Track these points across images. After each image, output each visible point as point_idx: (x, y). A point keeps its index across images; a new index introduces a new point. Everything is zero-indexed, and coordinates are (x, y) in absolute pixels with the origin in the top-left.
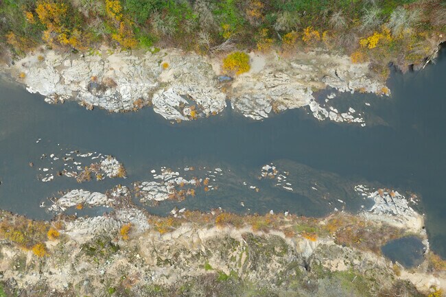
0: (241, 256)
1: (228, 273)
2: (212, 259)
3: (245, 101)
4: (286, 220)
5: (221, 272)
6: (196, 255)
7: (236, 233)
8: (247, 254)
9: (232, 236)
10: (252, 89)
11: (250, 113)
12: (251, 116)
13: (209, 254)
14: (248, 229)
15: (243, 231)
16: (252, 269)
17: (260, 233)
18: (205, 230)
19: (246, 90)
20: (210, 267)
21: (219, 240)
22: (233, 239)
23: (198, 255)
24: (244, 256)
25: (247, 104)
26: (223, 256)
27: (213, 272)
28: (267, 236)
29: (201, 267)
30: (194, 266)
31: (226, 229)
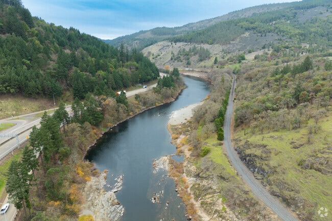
0: (208, 198)
1: (221, 199)
2: (218, 209)
3: (112, 216)
4: (180, 189)
5: (222, 202)
6: (221, 217)
7: (197, 204)
8: (205, 195)
9: (200, 205)
10: (104, 214)
11: (121, 213)
12: (122, 212)
13: (216, 211)
14: (193, 201)
15: (195, 203)
16: (212, 189)
17: (192, 196)
18: (203, 219)
19: (105, 217)
20: (224, 208)
21: (205, 209)
22: (201, 204)
23: (221, 216)
24: (207, 196)
25: (114, 215)
26: (213, 204)
27: (225, 206)
28: (192, 193)
29: (226, 212)
30: (228, 216)
31: (198, 209)
